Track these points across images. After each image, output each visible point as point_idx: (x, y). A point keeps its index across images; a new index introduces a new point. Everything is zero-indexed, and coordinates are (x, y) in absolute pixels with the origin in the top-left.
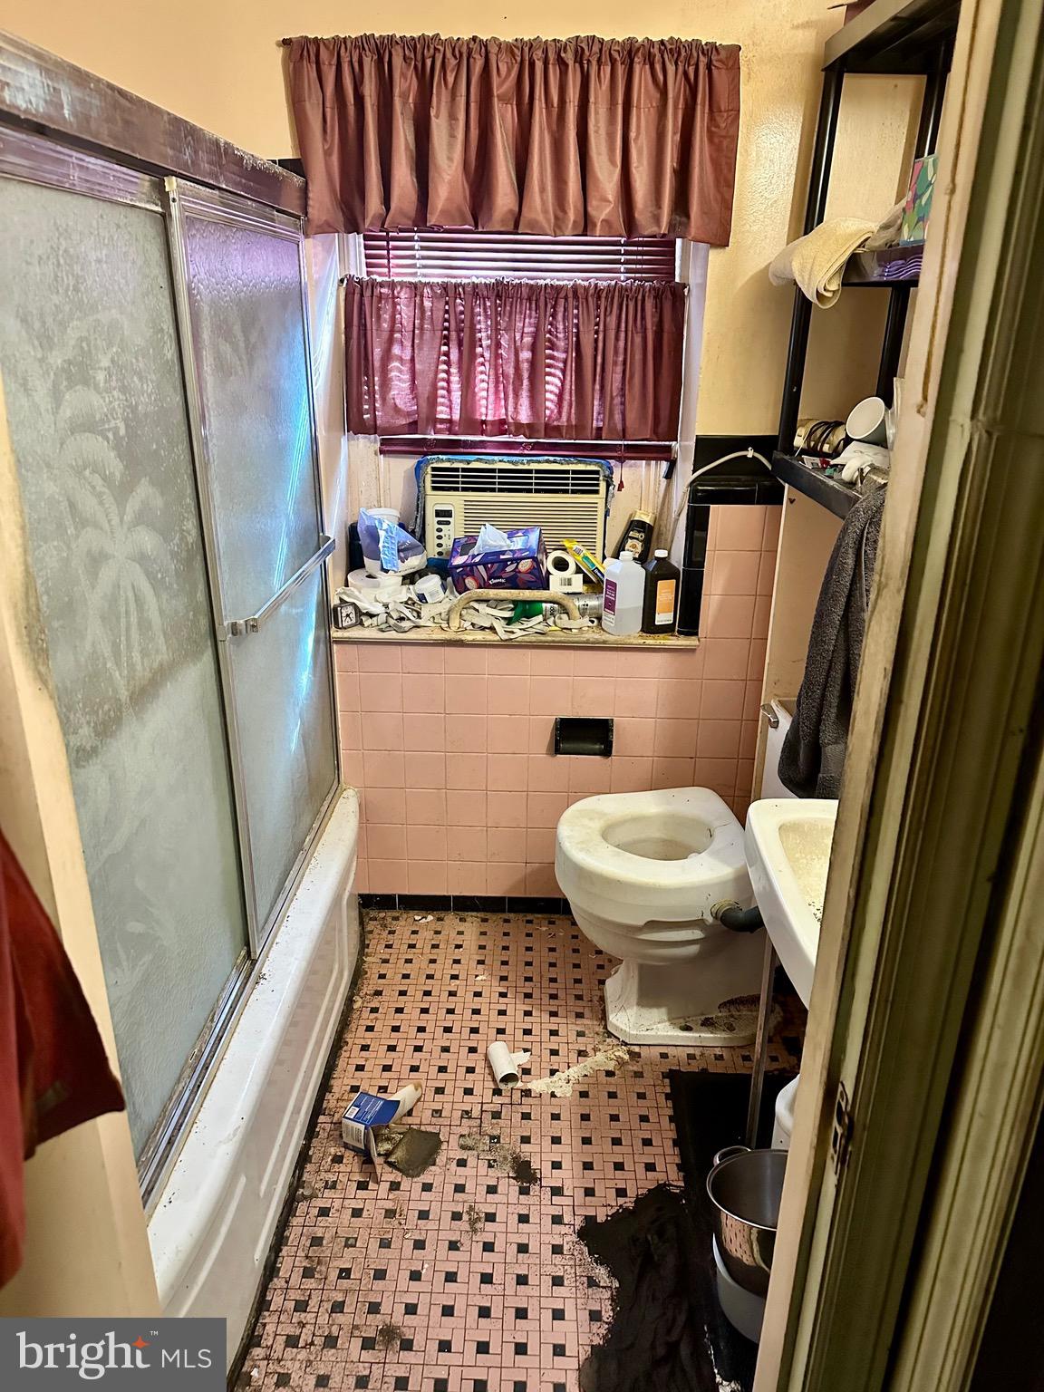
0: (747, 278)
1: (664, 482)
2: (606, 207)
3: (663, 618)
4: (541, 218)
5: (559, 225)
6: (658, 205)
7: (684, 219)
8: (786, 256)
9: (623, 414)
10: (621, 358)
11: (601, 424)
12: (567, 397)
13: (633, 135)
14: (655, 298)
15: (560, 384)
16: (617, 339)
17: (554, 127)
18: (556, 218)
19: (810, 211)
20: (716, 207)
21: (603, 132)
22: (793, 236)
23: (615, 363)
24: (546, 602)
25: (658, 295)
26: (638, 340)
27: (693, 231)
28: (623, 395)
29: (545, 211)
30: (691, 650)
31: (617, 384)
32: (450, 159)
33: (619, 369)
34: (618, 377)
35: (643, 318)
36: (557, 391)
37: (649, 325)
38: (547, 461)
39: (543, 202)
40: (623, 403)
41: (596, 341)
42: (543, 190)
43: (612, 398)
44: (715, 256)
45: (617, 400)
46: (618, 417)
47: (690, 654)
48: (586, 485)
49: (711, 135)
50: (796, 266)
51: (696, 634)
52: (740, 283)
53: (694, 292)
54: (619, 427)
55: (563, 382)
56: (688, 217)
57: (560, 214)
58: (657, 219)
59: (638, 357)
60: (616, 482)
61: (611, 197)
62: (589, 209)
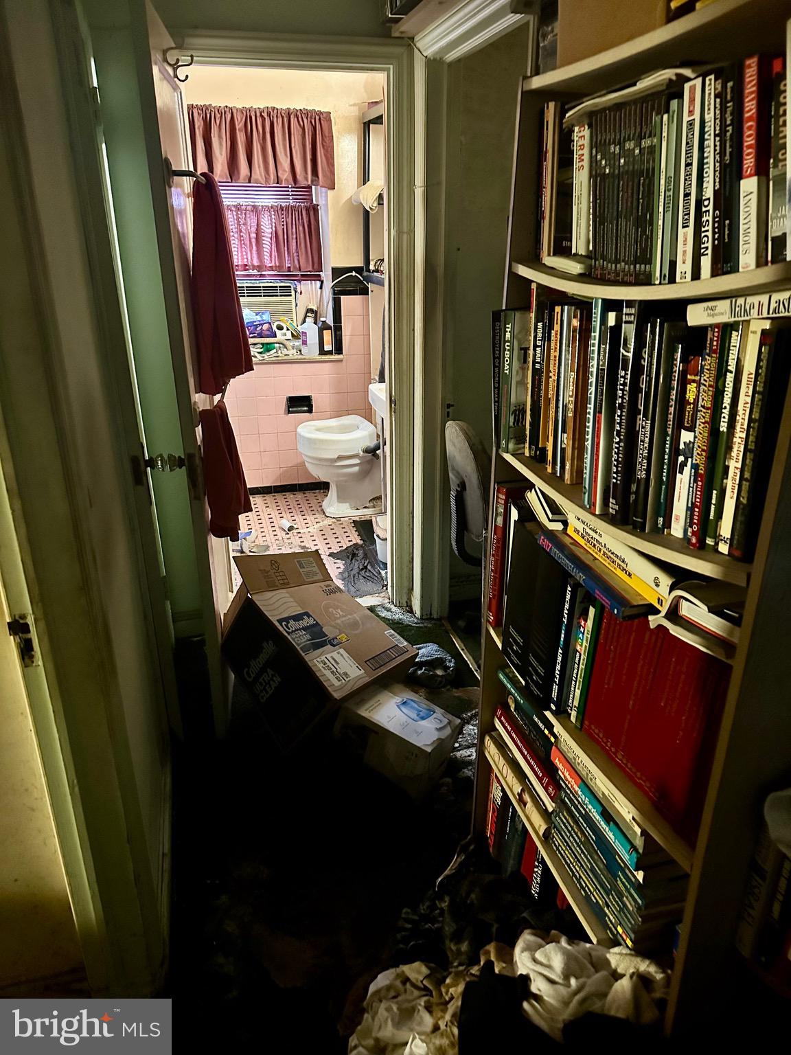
0: (344, 201)
1: (319, 291)
2: (285, 174)
3: (328, 347)
4: (260, 178)
5: (267, 180)
6: (306, 173)
7: (316, 179)
8: (357, 194)
9: (299, 260)
10: (295, 236)
11: (289, 265)
12: (273, 253)
13: (293, 145)
14: (306, 210)
15: (269, 248)
16: (292, 228)
17: (261, 141)
18: (266, 178)
19: (365, 177)
20: (328, 174)
21: (281, 143)
22: (359, 186)
23: (292, 238)
24: (276, 343)
25: (307, 209)
26: (301, 228)
27: (321, 183)
28: (298, 252)
29: (261, 175)
30: (341, 361)
31: (294, 247)
32: (221, 154)
33: (294, 241)
34: (294, 244)
35: (302, 219)
36: (268, 251)
37: (305, 222)
38: (267, 282)
39: (260, 173)
40: (298, 256)
41: (283, 229)
42: (259, 167)
43: (293, 254)
44: (330, 193)
45: (295, 254)
46: (296, 262)
47: (340, 363)
48: (286, 292)
49: (323, 146)
50: (361, 197)
51: (342, 354)
52: (341, 204)
53: (323, 208)
54: (298, 266)
55: (271, 248)
56: (318, 177)
57: (267, 176)
58: (306, 179)
59: (302, 235)
60: (299, 291)
61: (287, 170)
62: (279, 174)
